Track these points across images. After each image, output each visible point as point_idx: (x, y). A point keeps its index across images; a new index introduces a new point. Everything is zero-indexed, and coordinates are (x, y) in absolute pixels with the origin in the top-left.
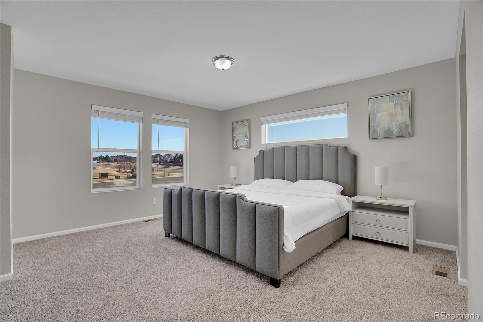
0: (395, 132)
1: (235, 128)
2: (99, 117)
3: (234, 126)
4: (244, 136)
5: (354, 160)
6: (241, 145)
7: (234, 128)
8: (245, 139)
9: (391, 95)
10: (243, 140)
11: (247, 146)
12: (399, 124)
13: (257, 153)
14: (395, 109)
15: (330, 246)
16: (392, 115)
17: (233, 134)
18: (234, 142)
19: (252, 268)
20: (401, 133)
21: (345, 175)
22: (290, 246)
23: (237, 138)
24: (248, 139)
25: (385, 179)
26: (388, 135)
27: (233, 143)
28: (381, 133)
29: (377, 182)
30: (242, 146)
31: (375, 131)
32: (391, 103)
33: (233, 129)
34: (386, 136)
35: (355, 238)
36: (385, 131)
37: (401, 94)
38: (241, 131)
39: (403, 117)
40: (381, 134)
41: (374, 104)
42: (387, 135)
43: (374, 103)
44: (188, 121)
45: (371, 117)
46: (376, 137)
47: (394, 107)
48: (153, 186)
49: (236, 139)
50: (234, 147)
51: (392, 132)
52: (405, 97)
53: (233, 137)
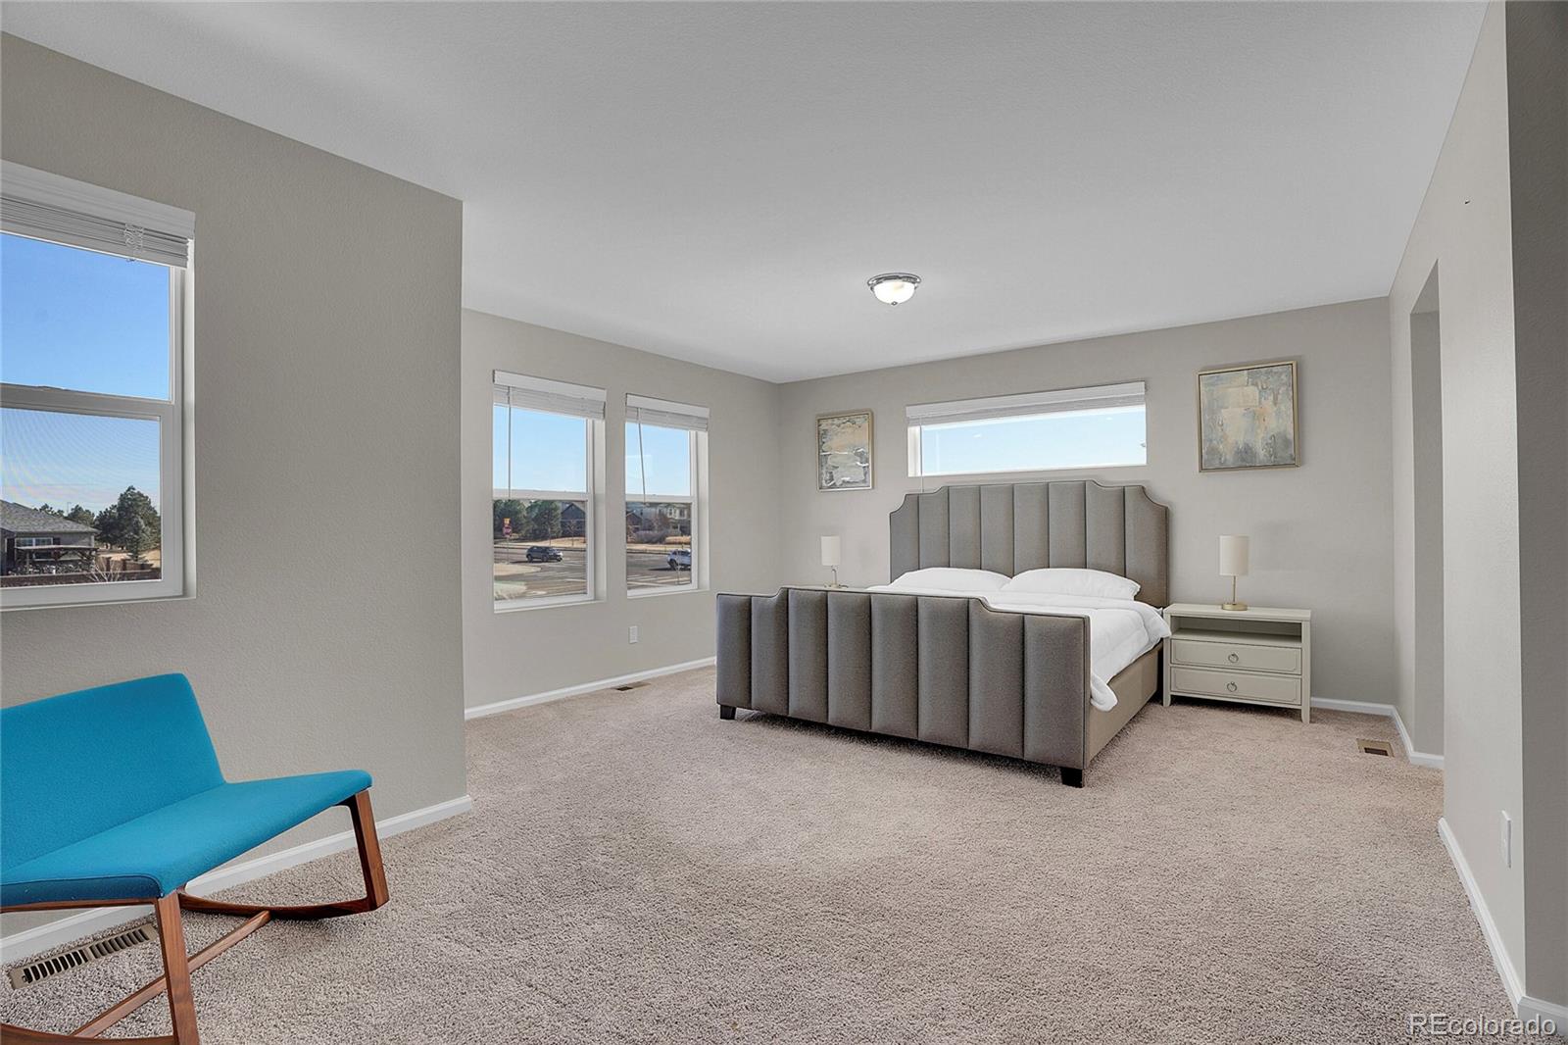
0: (1262, 454)
1: (825, 434)
2: (509, 403)
3: (822, 427)
4: (856, 454)
5: (1164, 518)
6: (847, 479)
7: (822, 432)
8: (858, 463)
9: (1252, 368)
10: (852, 466)
11: (864, 481)
12: (1269, 436)
13: (898, 502)
14: (1260, 402)
15: (1136, 718)
16: (1255, 416)
17: (820, 447)
18: (824, 471)
19: (1017, 755)
20: (1275, 457)
21: (1140, 555)
22: (1105, 698)
23: (834, 460)
24: (867, 464)
25: (1243, 563)
26: (1245, 461)
27: (820, 474)
28: (1228, 457)
29: (1226, 568)
30: (848, 482)
31: (1213, 451)
32: (1252, 388)
33: (821, 436)
34: (1240, 463)
35: (1177, 700)
36: (1239, 452)
37: (1274, 369)
38: (844, 443)
39: (1279, 420)
40: (1230, 458)
41: (1212, 388)
42: (1243, 460)
43: (1212, 385)
44: (704, 412)
45: (1205, 417)
46: (1218, 466)
47: (1257, 398)
48: (631, 593)
49: (829, 462)
50: (824, 484)
51: (1254, 455)
52: (1283, 377)
53: (822, 460)
